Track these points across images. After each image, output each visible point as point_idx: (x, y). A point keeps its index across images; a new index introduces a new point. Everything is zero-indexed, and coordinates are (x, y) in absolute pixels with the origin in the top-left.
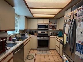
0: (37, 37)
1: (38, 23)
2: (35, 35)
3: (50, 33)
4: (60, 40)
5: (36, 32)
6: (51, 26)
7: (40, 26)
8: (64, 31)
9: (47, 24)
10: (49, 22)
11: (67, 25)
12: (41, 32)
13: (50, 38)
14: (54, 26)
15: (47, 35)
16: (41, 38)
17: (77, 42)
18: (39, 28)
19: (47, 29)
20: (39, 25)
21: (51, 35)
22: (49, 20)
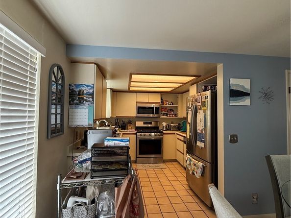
0: (136, 134)
1: (137, 102)
2: (131, 130)
3: (164, 124)
4: (184, 137)
5: (131, 123)
6: (166, 108)
7: (141, 110)
8: (186, 119)
9: (157, 105)
10: (162, 99)
11: (190, 112)
12: (144, 123)
13: (165, 136)
14: (171, 110)
15: (156, 129)
16: (144, 135)
17: (198, 131)
18: (138, 113)
19: (156, 115)
20: (139, 108)
21: (167, 130)
22: (161, 95)
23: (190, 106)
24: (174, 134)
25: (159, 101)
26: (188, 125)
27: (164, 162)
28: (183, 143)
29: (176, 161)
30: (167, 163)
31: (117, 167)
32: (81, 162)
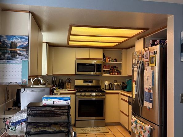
0: (75, 94)
1: (77, 59)
2: (69, 89)
3: (107, 83)
4: (129, 97)
5: (69, 81)
6: (108, 66)
7: (81, 67)
8: (131, 77)
9: (98, 62)
10: (104, 56)
11: (136, 69)
12: (85, 82)
13: (107, 96)
14: (114, 67)
15: (97, 88)
16: (85, 95)
17: (145, 90)
18: (78, 71)
19: (98, 73)
20: (79, 65)
21: (110, 89)
22: (104, 51)
23: (136, 63)
24: (118, 93)
25: (101, 57)
26: (134, 84)
27: (107, 125)
28: (128, 104)
29: (119, 124)
30: (109, 127)
31: (56, 128)
32: (15, 124)
